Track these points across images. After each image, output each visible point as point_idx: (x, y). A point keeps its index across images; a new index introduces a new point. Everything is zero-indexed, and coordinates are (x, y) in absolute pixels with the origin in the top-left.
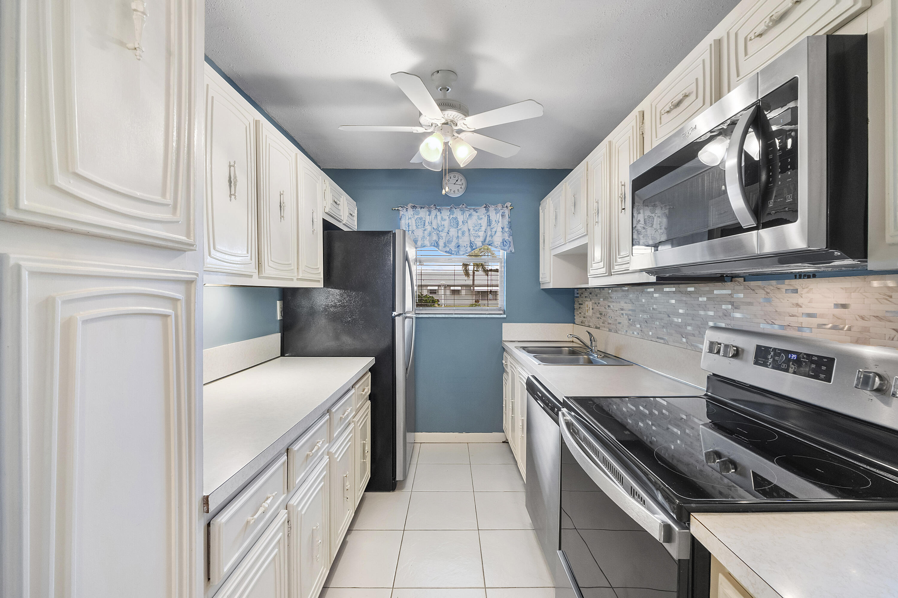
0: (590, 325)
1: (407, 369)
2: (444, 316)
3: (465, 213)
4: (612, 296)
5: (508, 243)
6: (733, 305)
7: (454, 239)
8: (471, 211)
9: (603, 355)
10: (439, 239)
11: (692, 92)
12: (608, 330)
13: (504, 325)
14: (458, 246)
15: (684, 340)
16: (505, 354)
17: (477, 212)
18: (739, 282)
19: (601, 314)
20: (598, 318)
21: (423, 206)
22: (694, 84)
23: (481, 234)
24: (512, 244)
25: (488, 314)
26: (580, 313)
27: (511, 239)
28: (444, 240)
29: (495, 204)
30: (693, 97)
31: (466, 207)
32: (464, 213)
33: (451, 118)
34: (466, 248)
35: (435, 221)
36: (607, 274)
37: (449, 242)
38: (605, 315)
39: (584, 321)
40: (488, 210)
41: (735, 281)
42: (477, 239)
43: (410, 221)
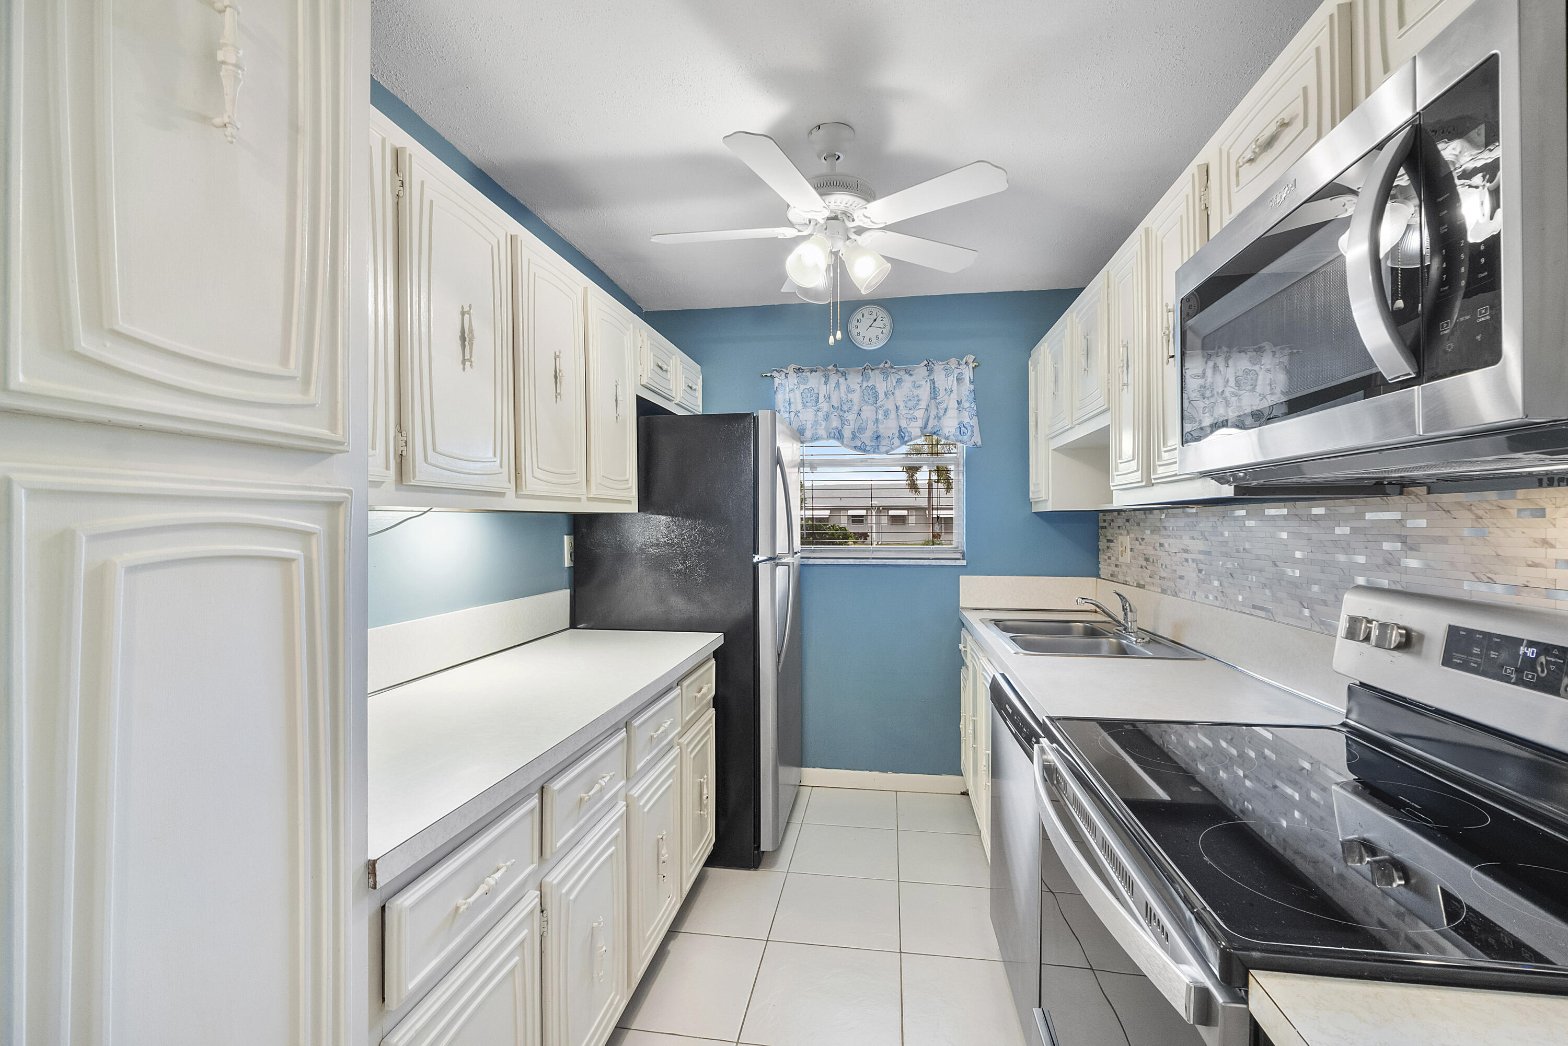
0: (1126, 581)
1: (779, 655)
2: (852, 562)
3: (889, 378)
4: (1167, 524)
5: (969, 429)
6: (1404, 543)
7: (870, 424)
8: (899, 373)
9: (1147, 639)
10: (843, 425)
11: (1297, 115)
12: (1160, 591)
13: (962, 578)
14: (878, 437)
15: (1306, 612)
16: (964, 631)
17: (911, 375)
18: (1416, 495)
19: (1147, 560)
20: (1142, 567)
21: (815, 368)
23: (920, 414)
24: (977, 431)
25: (933, 559)
26: (1109, 558)
27: (974, 422)
28: (852, 426)
29: (944, 358)
30: (1298, 124)
31: (891, 367)
32: (887, 378)
33: (842, 207)
34: (892, 439)
35: (836, 393)
36: (1144, 484)
37: (861, 430)
38: (1155, 561)
39: (1116, 573)
40: (931, 371)
41: (1409, 494)
42: (913, 424)
43: (791, 395)
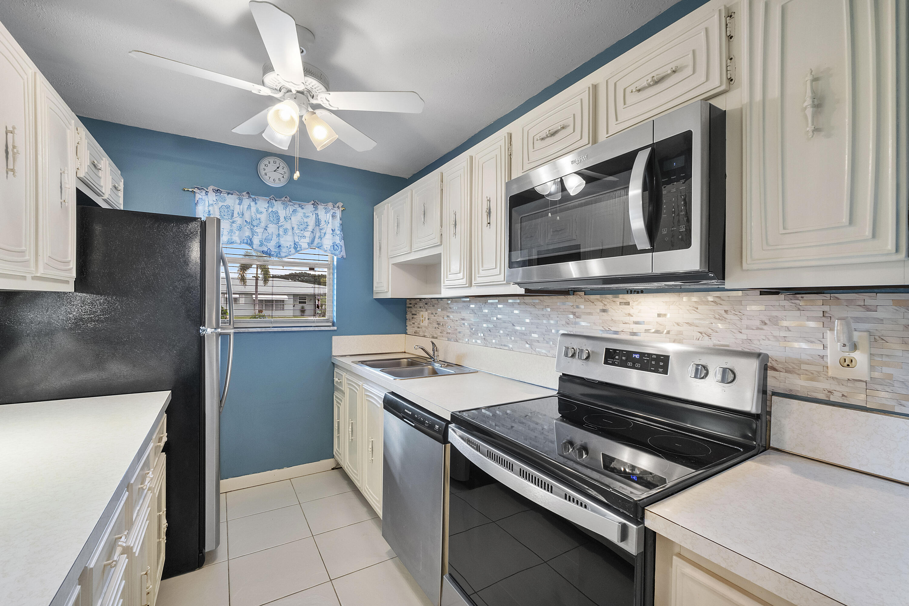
0: (425, 335)
1: (221, 401)
2: (259, 330)
3: (288, 208)
4: (451, 306)
5: (340, 247)
6: (574, 315)
7: (275, 237)
8: (295, 206)
9: (446, 365)
10: (253, 235)
11: (569, 126)
12: (447, 339)
13: (334, 338)
14: (279, 246)
15: (527, 346)
16: (336, 370)
17: (303, 208)
18: (580, 295)
19: (439, 324)
20: (435, 328)
21: (231, 192)
22: (572, 118)
23: (308, 234)
24: (343, 248)
25: (314, 327)
26: (414, 323)
27: (342, 243)
28: (260, 237)
29: (325, 202)
31: (290, 201)
32: (286, 208)
33: (309, 87)
34: (290, 249)
35: (248, 212)
36: (467, 285)
37: (268, 240)
38: (444, 324)
39: (418, 331)
40: (316, 208)
41: (577, 295)
42: (302, 240)
43: (211, 208)
